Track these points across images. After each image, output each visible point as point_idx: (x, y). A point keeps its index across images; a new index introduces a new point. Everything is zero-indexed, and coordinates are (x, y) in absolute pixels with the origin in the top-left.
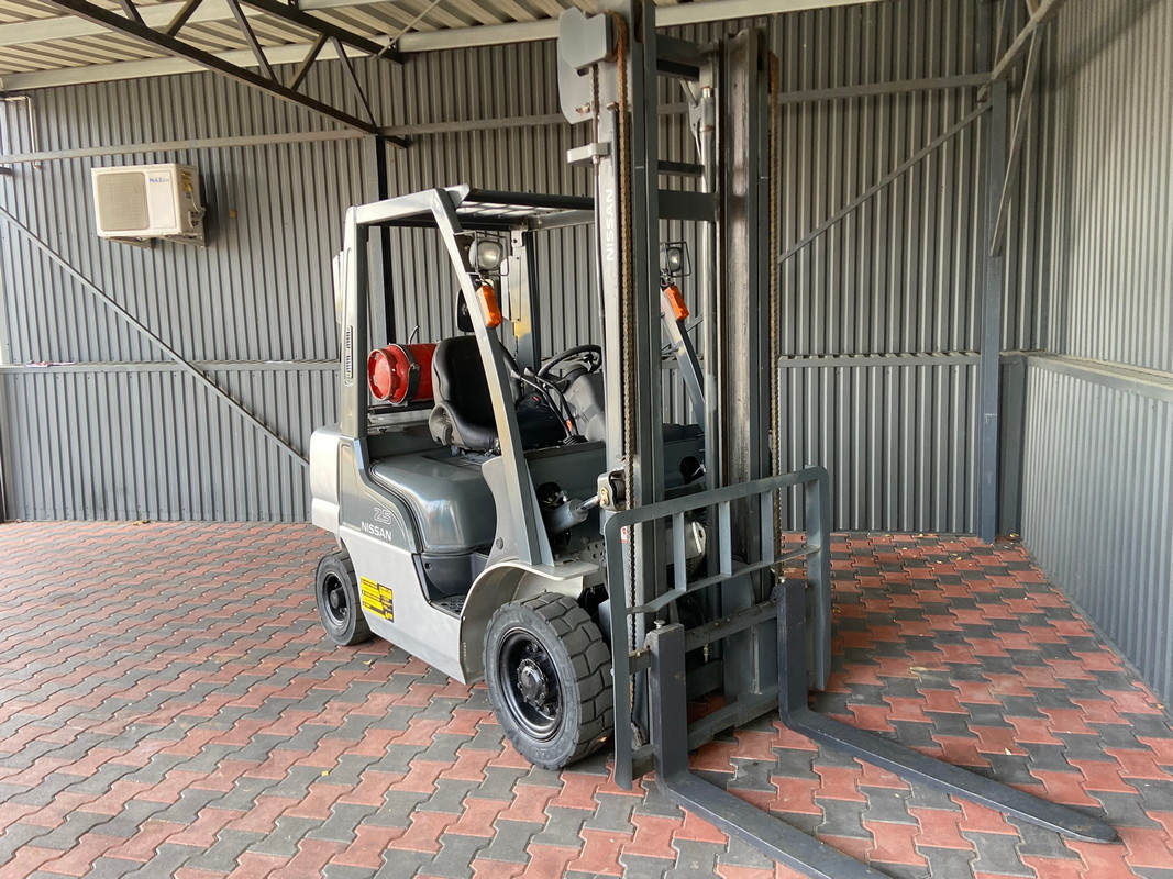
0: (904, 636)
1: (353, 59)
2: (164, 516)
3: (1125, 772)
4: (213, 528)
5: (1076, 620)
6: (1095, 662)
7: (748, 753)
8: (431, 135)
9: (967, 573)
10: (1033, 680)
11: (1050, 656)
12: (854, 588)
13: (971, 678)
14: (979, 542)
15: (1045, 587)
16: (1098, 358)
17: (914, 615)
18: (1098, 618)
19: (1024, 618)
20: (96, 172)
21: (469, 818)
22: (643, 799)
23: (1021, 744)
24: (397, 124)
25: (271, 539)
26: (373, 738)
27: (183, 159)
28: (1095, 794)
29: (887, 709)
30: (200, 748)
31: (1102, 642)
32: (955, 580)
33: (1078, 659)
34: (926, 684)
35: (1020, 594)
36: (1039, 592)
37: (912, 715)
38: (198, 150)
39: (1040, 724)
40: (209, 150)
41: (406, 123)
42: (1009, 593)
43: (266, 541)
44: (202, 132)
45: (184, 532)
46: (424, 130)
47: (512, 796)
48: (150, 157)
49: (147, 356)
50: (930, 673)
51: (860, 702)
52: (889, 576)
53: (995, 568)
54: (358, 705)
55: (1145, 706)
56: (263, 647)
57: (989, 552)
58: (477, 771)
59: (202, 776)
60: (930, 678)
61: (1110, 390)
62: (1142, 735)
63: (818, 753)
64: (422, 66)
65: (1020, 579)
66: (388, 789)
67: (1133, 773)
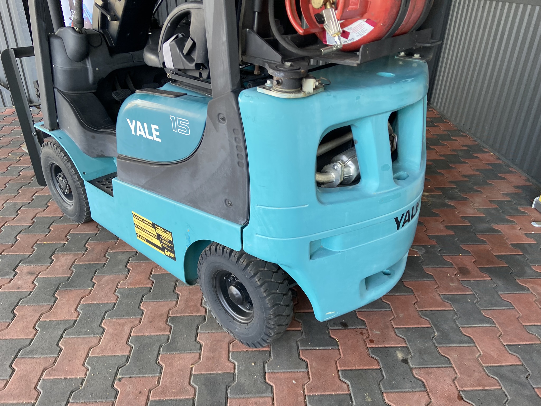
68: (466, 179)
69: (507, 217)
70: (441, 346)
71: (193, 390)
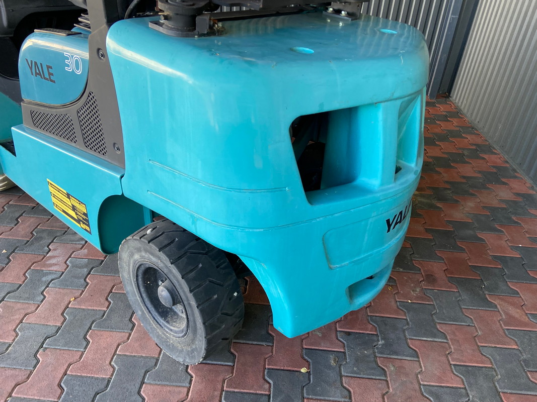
5: (495, 154)
6: (516, 185)
10: (485, 201)
11: (490, 181)
13: (447, 200)
15: (471, 129)
19: (466, 153)
23: (495, 257)
34: (422, 205)
35: (458, 134)
36: (468, 133)
42: (452, 134)
50: (421, 195)
53: (439, 116)
57: (434, 105)
68: (464, 181)
69: (496, 226)
70: (381, 356)
71: (112, 370)
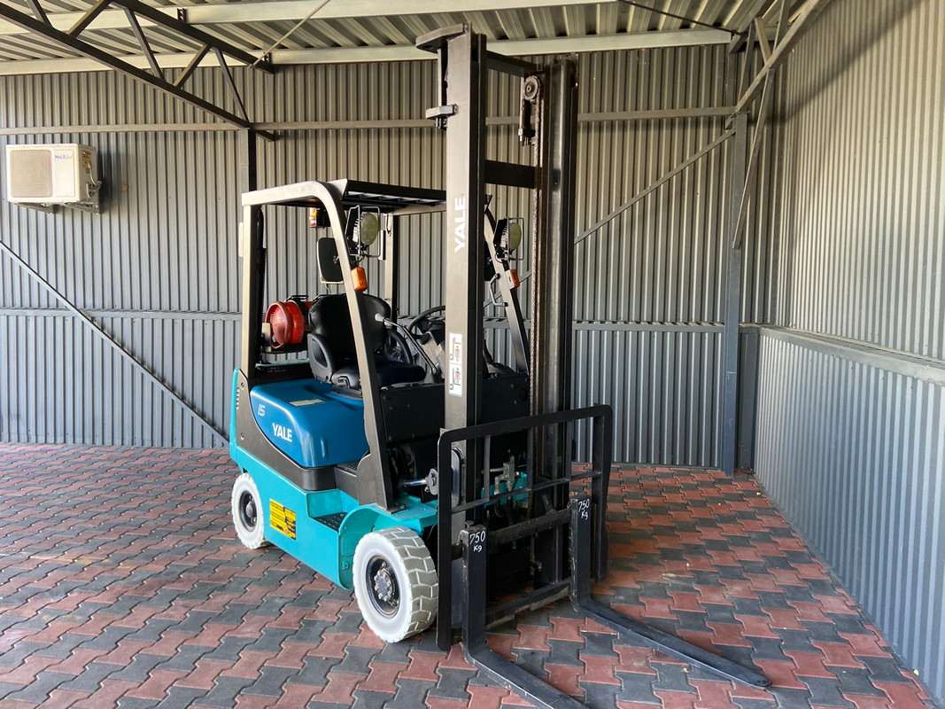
0: (659, 548)
1: (233, 67)
2: (51, 439)
3: (828, 662)
4: (91, 451)
5: (795, 537)
6: (808, 572)
7: (528, 643)
8: (295, 131)
9: (711, 498)
10: (758, 585)
11: (773, 566)
12: (622, 509)
13: (710, 583)
14: (723, 475)
15: (772, 510)
16: (813, 330)
17: (668, 531)
18: (811, 537)
19: (753, 536)
20: (10, 149)
21: (286, 701)
22: (436, 684)
23: (746, 637)
24: (267, 121)
25: (140, 461)
26: (210, 631)
27: (85, 142)
28: (803, 679)
29: (641, 607)
30: (59, 637)
31: (814, 557)
32: (703, 504)
33: (793, 569)
34: (675, 587)
35: (752, 516)
36: (766, 515)
37: (662, 613)
38: (98, 134)
39: (762, 621)
40: (108, 134)
41: (275, 120)
42: (743, 515)
43: (136, 462)
44: (103, 119)
45: (67, 453)
46: (290, 127)
47: (325, 681)
48: (57, 138)
49: (44, 303)
50: (678, 579)
51: (621, 601)
52: (650, 500)
53: (732, 495)
54: (200, 602)
55: (845, 607)
56: (124, 552)
57: (729, 482)
58: (297, 660)
59: (57, 661)
60: (678, 582)
61: (821, 354)
62: (843, 631)
63: (584, 644)
64: (290, 76)
65: (753, 505)
66: (219, 675)
67: (834, 662)
